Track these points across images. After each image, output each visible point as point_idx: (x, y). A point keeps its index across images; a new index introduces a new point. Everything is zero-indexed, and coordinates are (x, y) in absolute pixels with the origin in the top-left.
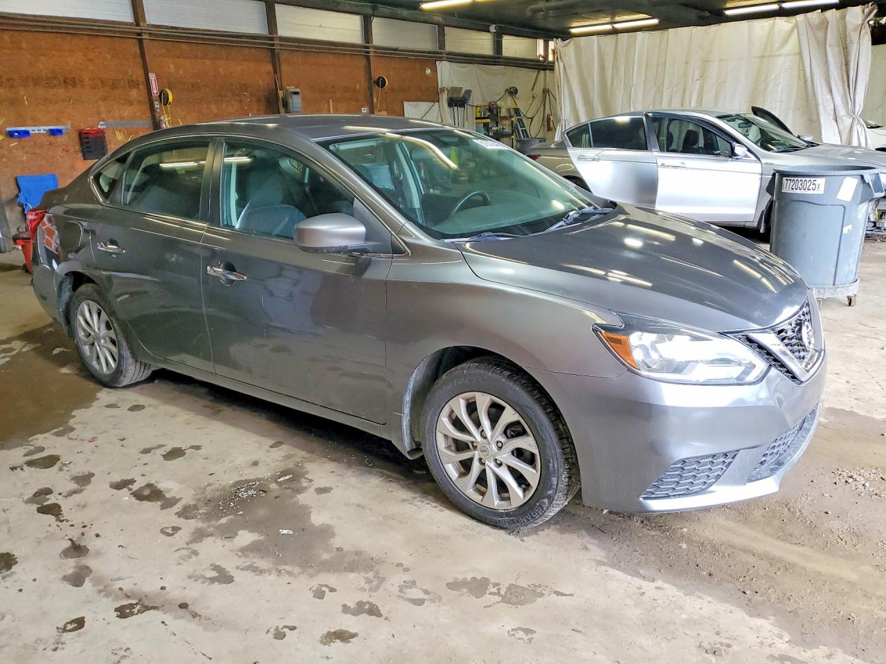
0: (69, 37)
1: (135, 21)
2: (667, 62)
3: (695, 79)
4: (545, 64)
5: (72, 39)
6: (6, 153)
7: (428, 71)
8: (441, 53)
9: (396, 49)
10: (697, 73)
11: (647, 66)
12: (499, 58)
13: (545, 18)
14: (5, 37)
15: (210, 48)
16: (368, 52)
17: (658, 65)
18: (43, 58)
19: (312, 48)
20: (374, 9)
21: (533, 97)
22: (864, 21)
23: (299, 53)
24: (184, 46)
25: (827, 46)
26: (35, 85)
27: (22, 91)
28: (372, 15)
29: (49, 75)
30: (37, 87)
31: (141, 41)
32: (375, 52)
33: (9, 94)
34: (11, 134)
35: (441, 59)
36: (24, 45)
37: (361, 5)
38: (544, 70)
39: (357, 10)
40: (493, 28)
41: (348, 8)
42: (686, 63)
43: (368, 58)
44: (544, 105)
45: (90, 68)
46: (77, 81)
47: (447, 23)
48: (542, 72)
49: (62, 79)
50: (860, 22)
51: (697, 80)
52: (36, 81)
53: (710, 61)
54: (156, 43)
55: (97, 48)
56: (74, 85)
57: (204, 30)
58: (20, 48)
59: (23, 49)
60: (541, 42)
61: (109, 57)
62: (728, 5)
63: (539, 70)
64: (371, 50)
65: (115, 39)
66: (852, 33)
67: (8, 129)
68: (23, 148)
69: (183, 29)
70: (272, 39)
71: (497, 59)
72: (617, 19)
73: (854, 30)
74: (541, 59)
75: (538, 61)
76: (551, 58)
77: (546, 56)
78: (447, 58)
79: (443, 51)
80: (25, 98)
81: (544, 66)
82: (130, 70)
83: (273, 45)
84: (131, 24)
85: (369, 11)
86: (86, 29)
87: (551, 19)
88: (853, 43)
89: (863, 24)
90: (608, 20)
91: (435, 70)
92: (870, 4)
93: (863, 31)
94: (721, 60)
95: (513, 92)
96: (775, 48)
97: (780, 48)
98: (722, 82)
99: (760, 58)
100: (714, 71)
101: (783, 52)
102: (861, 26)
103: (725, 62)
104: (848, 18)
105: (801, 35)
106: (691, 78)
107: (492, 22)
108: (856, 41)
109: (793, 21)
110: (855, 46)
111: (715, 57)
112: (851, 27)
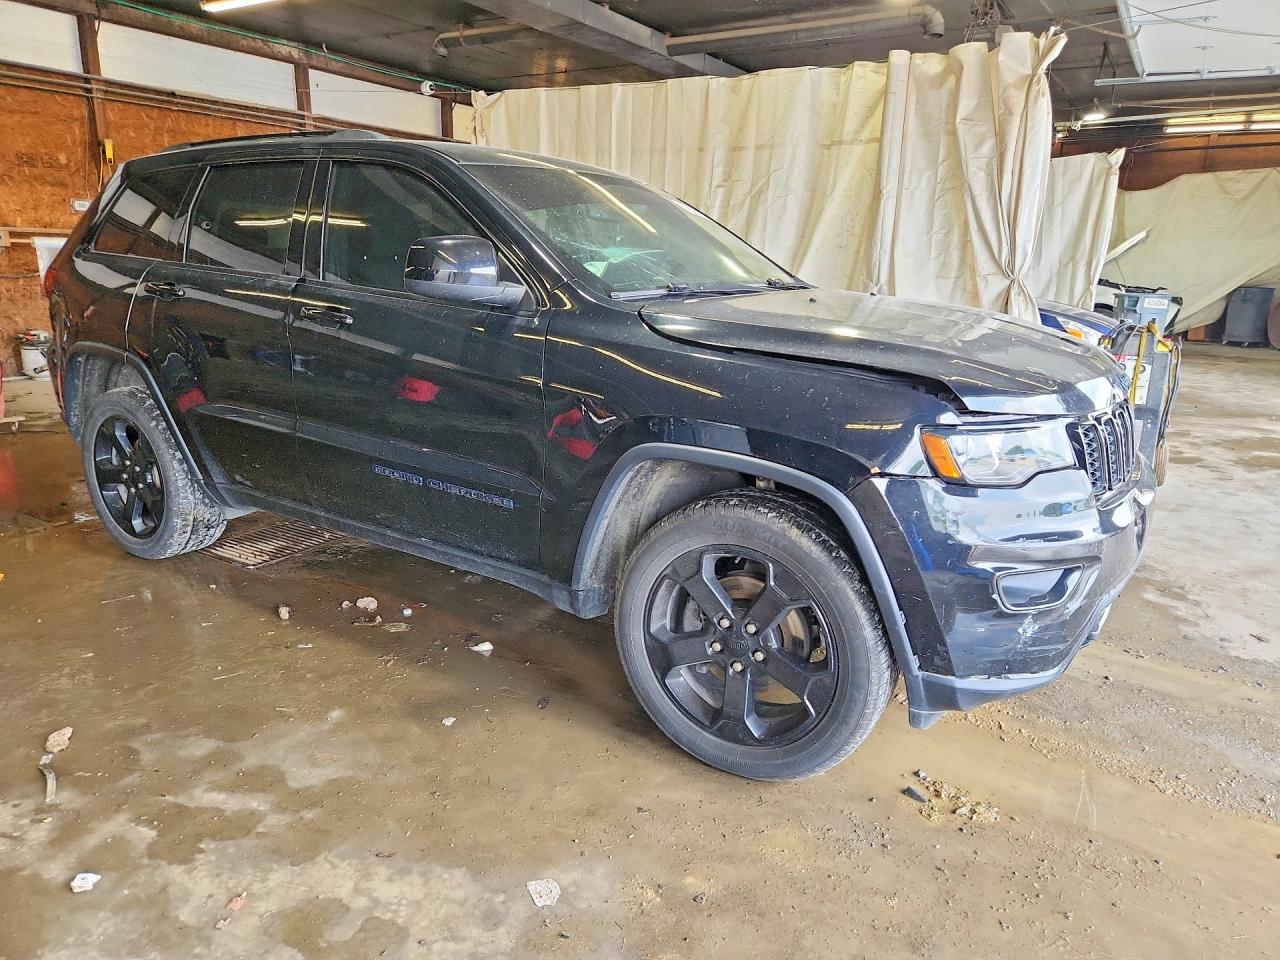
2: (668, 147)
3: (715, 184)
9: (173, 94)
10: (719, 171)
11: (633, 152)
16: (89, 91)
17: (652, 152)
22: (1035, 68)
25: (958, 120)
28: (96, 18)
32: (106, 92)
40: (426, 87)
42: (701, 150)
43: (90, 101)
47: (314, 63)
50: (1030, 72)
51: (718, 187)
53: (741, 149)
64: (94, 86)
66: (1012, 92)
73: (1017, 85)
79: (305, 113)
85: (91, 9)
88: (1011, 114)
89: (1033, 75)
92: (1053, 29)
93: (1035, 88)
94: (759, 148)
96: (849, 127)
97: (862, 125)
98: (760, 192)
99: (829, 147)
100: (746, 172)
101: (865, 134)
102: (1031, 80)
103: (766, 152)
104: (1000, 59)
105: (892, 99)
106: (707, 182)
107: (427, 76)
108: (1018, 110)
109: (886, 71)
110: (1016, 121)
111: (750, 140)
112: (1009, 78)
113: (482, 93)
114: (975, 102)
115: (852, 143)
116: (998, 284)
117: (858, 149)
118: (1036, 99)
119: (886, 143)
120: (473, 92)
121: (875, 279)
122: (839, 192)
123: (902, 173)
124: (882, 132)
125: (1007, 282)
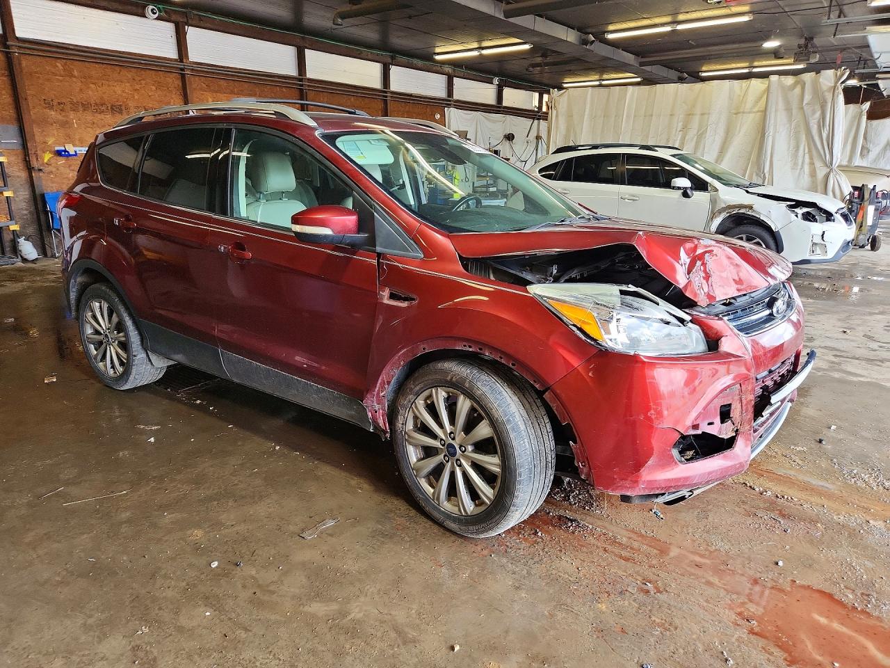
0: (117, 68)
1: (180, 58)
2: (654, 114)
3: (678, 130)
4: (539, 114)
5: (120, 71)
6: (54, 170)
7: (438, 116)
8: (450, 101)
10: (680, 124)
11: (635, 116)
12: (499, 107)
13: (541, 73)
14: (59, 65)
15: (246, 85)
16: (386, 97)
17: (646, 117)
18: (92, 86)
19: (336, 90)
20: (393, 58)
21: (528, 142)
22: (836, 83)
23: (325, 94)
24: (222, 82)
26: (84, 110)
27: (72, 115)
28: (390, 64)
29: (98, 102)
30: (86, 112)
31: (183, 76)
32: (392, 97)
33: (60, 117)
34: (59, 153)
35: (449, 106)
36: (76, 73)
37: (382, 55)
38: (538, 119)
39: (377, 58)
40: (496, 81)
41: (370, 57)
42: (671, 115)
43: (385, 102)
44: (537, 150)
45: (136, 97)
46: (123, 108)
47: (456, 74)
48: (536, 121)
49: (109, 105)
50: (833, 85)
52: (86, 106)
53: (693, 114)
54: (197, 78)
55: (144, 79)
56: (121, 112)
57: (240, 69)
58: (72, 76)
59: (75, 77)
60: (536, 95)
61: (154, 88)
62: (704, 68)
63: (534, 119)
64: (389, 95)
65: (160, 72)
66: (826, 93)
67: (57, 148)
68: (70, 166)
69: (222, 67)
70: (301, 80)
71: (498, 108)
72: (605, 76)
73: (829, 90)
74: (536, 110)
75: (533, 111)
76: (544, 109)
77: (540, 107)
78: (455, 105)
79: (451, 99)
80: (74, 121)
81: (539, 116)
82: (172, 101)
83: (302, 85)
84: (176, 60)
85: (389, 60)
86: (134, 63)
87: (546, 74)
88: (826, 102)
89: (835, 86)
90: (597, 77)
91: (443, 115)
92: (843, 68)
93: (837, 91)
94: (702, 114)
95: (510, 137)
96: (749, 105)
97: (754, 106)
98: (702, 134)
99: (736, 114)
100: (695, 124)
101: (756, 109)
102: (835, 88)
103: (706, 116)
104: (821, 80)
105: (771, 95)
106: (674, 130)
107: (496, 75)
108: (829, 101)
109: (767, 82)
110: (829, 105)
111: (698, 111)
112: (825, 88)
113: (556, 90)
114: (811, 97)
115: (749, 113)
116: (825, 170)
117: (752, 115)
118: (838, 96)
119: (768, 113)
120: (551, 89)
121: (762, 171)
122: (742, 134)
123: (775, 126)
124: (766, 108)
125: (829, 170)
